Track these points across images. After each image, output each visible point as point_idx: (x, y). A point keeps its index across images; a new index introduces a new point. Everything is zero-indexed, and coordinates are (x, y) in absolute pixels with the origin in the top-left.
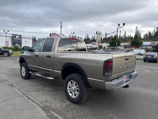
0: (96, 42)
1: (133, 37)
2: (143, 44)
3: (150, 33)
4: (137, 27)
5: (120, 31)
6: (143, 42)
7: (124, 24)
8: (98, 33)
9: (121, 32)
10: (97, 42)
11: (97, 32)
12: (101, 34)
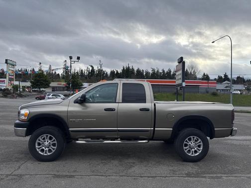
0: (6, 78)
1: (60, 74)
2: (83, 86)
3: (82, 70)
4: (66, 61)
5: (40, 63)
6: (84, 84)
7: (78, 58)
8: (9, 62)
9: (42, 65)
10: (8, 78)
11: (6, 60)
12: (16, 65)
